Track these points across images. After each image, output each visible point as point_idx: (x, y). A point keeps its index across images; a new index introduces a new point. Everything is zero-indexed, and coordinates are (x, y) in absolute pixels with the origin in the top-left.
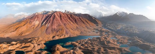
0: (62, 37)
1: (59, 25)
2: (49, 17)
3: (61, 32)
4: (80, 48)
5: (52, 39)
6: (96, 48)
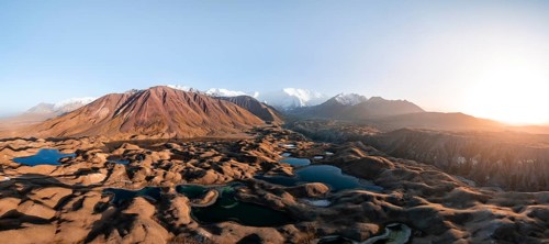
0: (155, 137)
3: (156, 127)
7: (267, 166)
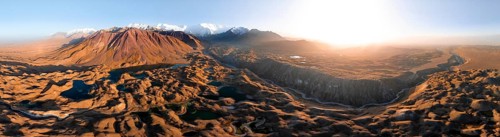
0: (135, 65)
1: (133, 48)
2: (119, 36)
3: (134, 57)
4: (151, 78)
5: (119, 66)
6: (170, 81)
7: (203, 88)
